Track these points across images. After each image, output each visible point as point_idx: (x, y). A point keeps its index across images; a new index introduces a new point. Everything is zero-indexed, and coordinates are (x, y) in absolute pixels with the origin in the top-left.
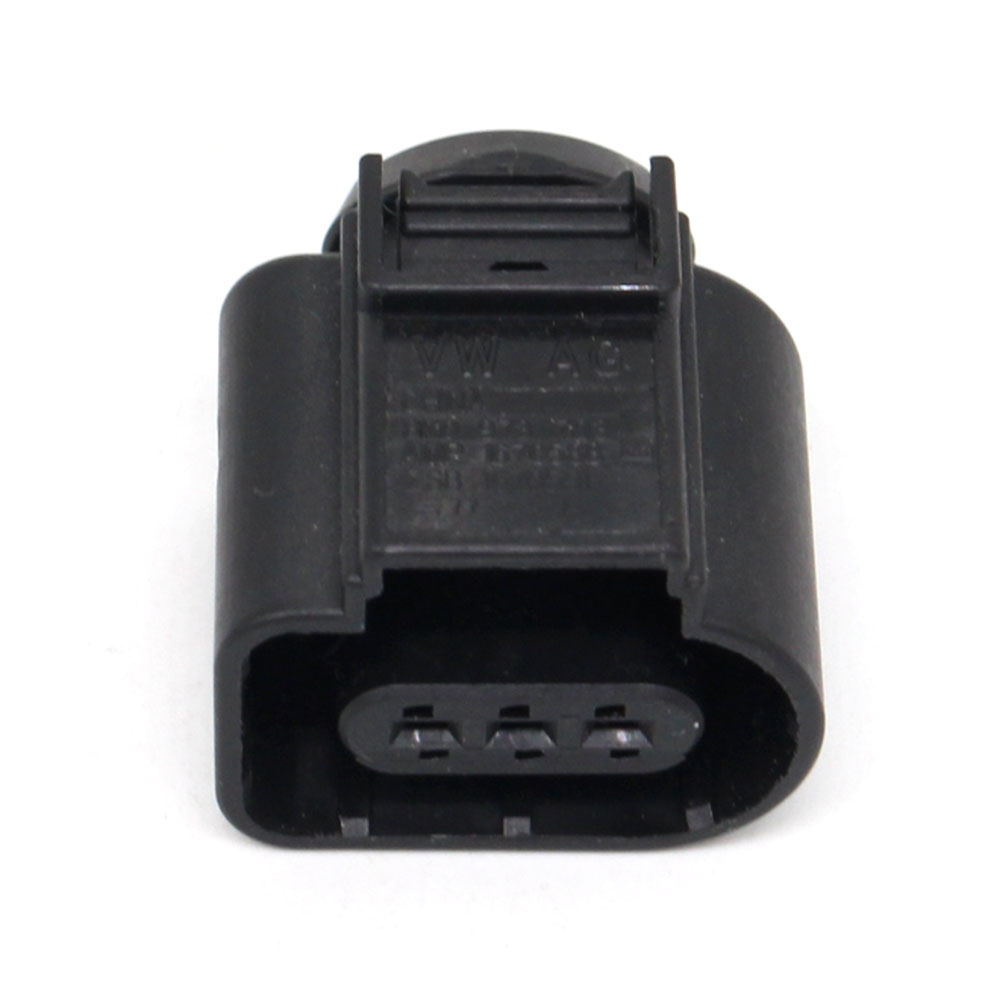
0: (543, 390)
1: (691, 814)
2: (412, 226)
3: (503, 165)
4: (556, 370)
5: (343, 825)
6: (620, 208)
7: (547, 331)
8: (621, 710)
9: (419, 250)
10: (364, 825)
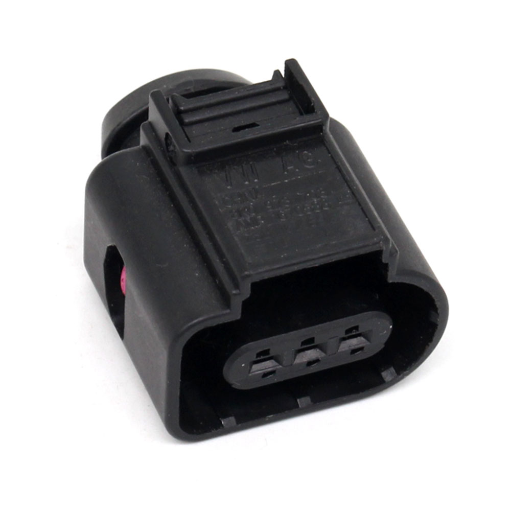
0: (286, 181)
1: (384, 374)
2: (187, 121)
3: (188, 88)
4: (287, 171)
5: (223, 423)
6: (282, 88)
7: (274, 154)
8: (356, 328)
9: (195, 131)
10: (232, 419)
